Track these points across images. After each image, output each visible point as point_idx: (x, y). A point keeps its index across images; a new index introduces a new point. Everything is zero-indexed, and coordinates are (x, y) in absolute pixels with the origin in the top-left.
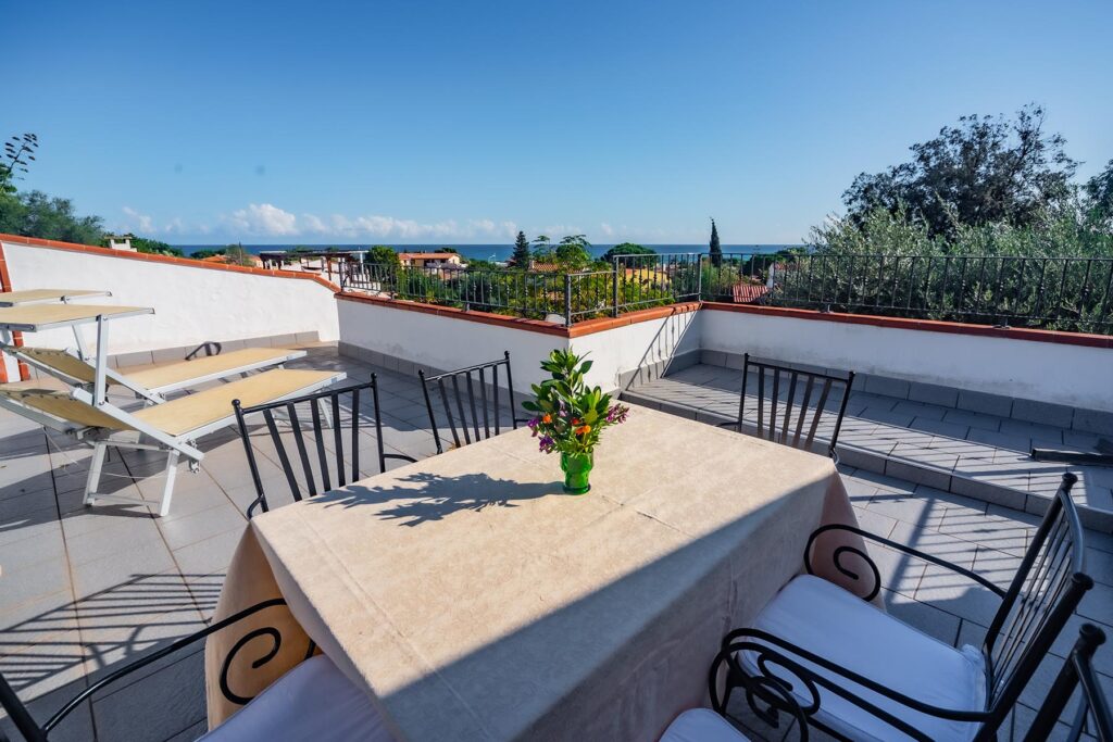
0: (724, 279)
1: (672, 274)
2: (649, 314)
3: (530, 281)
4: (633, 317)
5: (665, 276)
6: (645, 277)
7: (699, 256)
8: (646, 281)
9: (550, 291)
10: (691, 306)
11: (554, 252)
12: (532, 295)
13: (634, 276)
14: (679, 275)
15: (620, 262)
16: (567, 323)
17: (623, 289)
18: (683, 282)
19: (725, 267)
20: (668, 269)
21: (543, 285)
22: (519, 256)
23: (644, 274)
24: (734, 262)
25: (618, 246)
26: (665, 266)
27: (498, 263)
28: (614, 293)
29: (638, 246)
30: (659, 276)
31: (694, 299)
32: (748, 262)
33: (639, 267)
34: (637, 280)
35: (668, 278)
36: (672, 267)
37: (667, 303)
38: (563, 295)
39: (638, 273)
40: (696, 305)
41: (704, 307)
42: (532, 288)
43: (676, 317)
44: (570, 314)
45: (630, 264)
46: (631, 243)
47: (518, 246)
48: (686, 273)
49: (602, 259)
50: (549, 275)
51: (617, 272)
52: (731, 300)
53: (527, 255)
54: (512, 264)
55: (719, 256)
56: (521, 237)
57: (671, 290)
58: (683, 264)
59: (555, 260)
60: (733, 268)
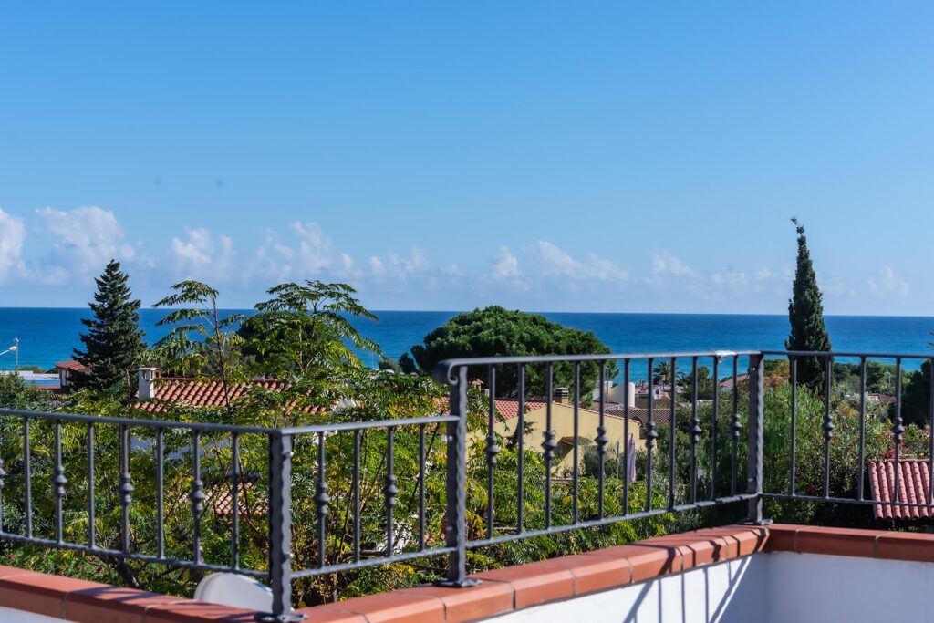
0: (842, 438)
1: (660, 421)
2: (581, 572)
3: (141, 445)
4: (522, 584)
5: (634, 428)
6: (562, 429)
7: (755, 360)
8: (568, 445)
9: (212, 482)
10: (726, 541)
11: (229, 336)
12: (149, 500)
13: (523, 428)
14: (687, 425)
15: (470, 376)
16: (278, 607)
17: (483, 476)
18: (699, 450)
19: (843, 391)
20: (645, 400)
21: (192, 463)
22: (106, 352)
23: (562, 419)
24: (869, 377)
25: (463, 320)
26: (633, 391)
27: (27, 376)
28: (453, 485)
29: (535, 320)
30: (614, 427)
31: (736, 516)
32: (916, 377)
33: (542, 390)
34: (533, 443)
35: (646, 435)
36: (660, 393)
37: (645, 529)
38: (263, 497)
39: (536, 415)
40: (748, 537)
41: (774, 544)
42: (148, 471)
43: (671, 584)
44: (289, 574)
45: (507, 384)
46: (509, 307)
47: (101, 313)
48: (710, 417)
49: (406, 365)
50: (209, 426)
51: (463, 420)
52: (864, 517)
53: (132, 346)
54: (78, 380)
55: (825, 360)
56: (112, 281)
57: (659, 480)
58: (697, 385)
59: (234, 367)
60: (871, 399)
